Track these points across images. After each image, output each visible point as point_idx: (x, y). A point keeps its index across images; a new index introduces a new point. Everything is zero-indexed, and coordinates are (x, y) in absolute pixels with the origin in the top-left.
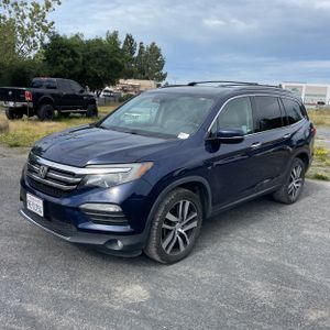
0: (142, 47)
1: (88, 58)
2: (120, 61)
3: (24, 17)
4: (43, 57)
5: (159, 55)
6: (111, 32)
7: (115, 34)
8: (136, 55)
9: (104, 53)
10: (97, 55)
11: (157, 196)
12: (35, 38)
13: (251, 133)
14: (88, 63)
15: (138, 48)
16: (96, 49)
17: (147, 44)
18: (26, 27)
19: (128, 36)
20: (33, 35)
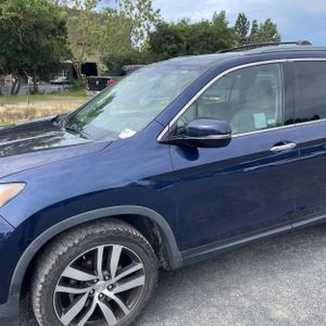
0: (255, 26)
1: (193, 42)
2: (226, 42)
3: (132, 8)
4: (148, 46)
5: (274, 32)
6: (218, 13)
7: (223, 14)
8: (248, 35)
9: (209, 35)
10: (201, 38)
11: (29, 243)
12: (142, 28)
13: (278, 125)
14: (192, 48)
15: (251, 27)
16: (201, 32)
17: (261, 22)
18: (134, 18)
19: (240, 16)
20: (140, 26)
